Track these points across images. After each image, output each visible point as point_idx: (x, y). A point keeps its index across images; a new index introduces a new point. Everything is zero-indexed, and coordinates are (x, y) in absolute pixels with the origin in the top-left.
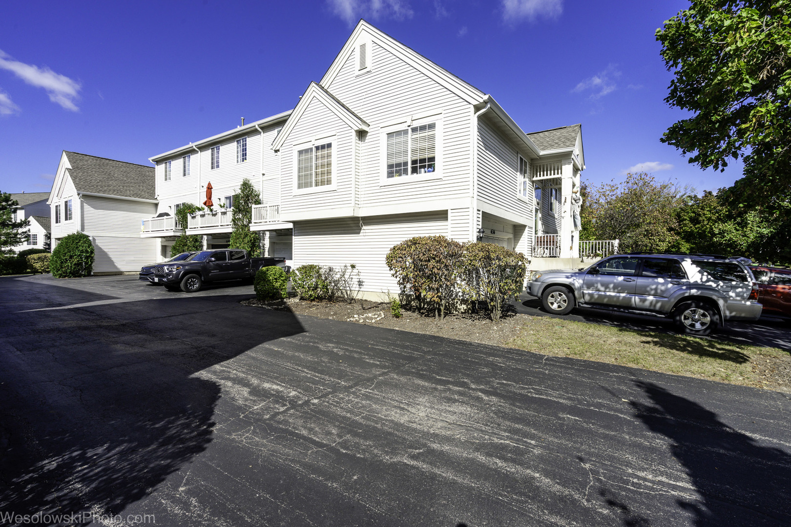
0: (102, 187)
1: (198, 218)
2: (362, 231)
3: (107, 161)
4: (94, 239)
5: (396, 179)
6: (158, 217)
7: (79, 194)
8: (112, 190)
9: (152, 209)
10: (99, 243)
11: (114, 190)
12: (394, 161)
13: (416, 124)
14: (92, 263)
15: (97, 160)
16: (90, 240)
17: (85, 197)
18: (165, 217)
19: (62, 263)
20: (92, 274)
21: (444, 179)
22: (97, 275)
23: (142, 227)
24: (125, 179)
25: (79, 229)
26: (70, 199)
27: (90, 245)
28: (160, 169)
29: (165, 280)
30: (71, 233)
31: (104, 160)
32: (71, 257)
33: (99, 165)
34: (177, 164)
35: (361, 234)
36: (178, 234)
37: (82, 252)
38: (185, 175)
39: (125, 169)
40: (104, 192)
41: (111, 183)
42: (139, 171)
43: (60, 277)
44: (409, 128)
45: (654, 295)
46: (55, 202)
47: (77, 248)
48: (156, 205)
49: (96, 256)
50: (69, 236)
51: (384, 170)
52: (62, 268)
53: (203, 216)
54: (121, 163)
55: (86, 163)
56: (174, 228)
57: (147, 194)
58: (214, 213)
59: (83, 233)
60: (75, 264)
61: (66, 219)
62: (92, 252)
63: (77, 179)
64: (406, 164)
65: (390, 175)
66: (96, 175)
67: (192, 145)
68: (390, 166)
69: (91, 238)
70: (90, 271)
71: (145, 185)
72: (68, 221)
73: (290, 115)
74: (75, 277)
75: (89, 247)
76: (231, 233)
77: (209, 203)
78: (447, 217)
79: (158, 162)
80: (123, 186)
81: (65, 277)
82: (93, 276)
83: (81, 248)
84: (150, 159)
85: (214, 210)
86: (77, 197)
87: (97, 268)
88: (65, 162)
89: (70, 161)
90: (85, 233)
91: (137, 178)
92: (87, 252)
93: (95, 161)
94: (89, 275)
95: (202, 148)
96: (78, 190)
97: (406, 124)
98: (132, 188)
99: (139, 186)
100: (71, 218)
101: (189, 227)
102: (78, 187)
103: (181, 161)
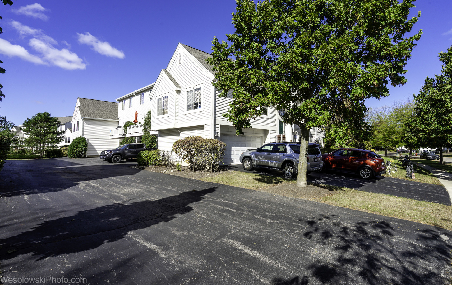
0: (93, 114)
1: (131, 128)
2: (181, 134)
3: (97, 101)
4: (88, 140)
5: (190, 111)
6: (117, 128)
7: (82, 118)
8: (98, 116)
9: (116, 124)
10: (91, 141)
11: (99, 116)
12: (189, 104)
13: (196, 88)
14: (86, 151)
15: (92, 101)
16: (86, 140)
17: (85, 119)
18: (119, 128)
19: (73, 151)
20: (86, 156)
21: (204, 111)
22: (88, 157)
23: (110, 133)
24: (105, 110)
25: (81, 135)
26: (79, 120)
27: (86, 142)
28: (120, 104)
29: (105, 157)
30: (78, 137)
31: (96, 101)
32: (77, 148)
33: (93, 103)
34: (127, 101)
35: (180, 136)
36: (124, 137)
37: (82, 146)
38: (130, 107)
39: (105, 105)
40: (94, 117)
41: (97, 112)
42: (112, 105)
43: (72, 158)
44: (193, 89)
45: (276, 160)
46: (74, 122)
47: (80, 144)
48: (118, 122)
49: (88, 148)
50: (77, 138)
51: (186, 107)
52: (73, 153)
53: (133, 127)
54: (104, 102)
55: (87, 103)
56: (122, 133)
57: (114, 117)
58: (137, 126)
59: (83, 137)
60: (78, 152)
61: (77, 130)
62: (86, 146)
63: (82, 111)
64: (192, 104)
65: (188, 109)
66: (91, 108)
67: (133, 93)
68: (188, 106)
69: (86, 139)
70: (86, 155)
71: (114, 112)
72: (78, 131)
73: (154, 85)
74: (78, 158)
75: (85, 143)
76: (142, 136)
77: (136, 121)
78: (204, 128)
79: (120, 101)
80: (103, 114)
81: (74, 158)
82: (86, 157)
83: (81, 144)
84: (116, 100)
85: (137, 125)
86: (81, 120)
87: (88, 154)
88: (78, 104)
89: (80, 103)
90: (84, 137)
91: (110, 109)
92: (84, 146)
93: (92, 102)
94: (85, 157)
95: (137, 94)
96: (82, 116)
97: (193, 88)
98: (107, 114)
99: (111, 113)
100: (78, 130)
101: (128, 133)
102: (82, 115)
103: (128, 100)
